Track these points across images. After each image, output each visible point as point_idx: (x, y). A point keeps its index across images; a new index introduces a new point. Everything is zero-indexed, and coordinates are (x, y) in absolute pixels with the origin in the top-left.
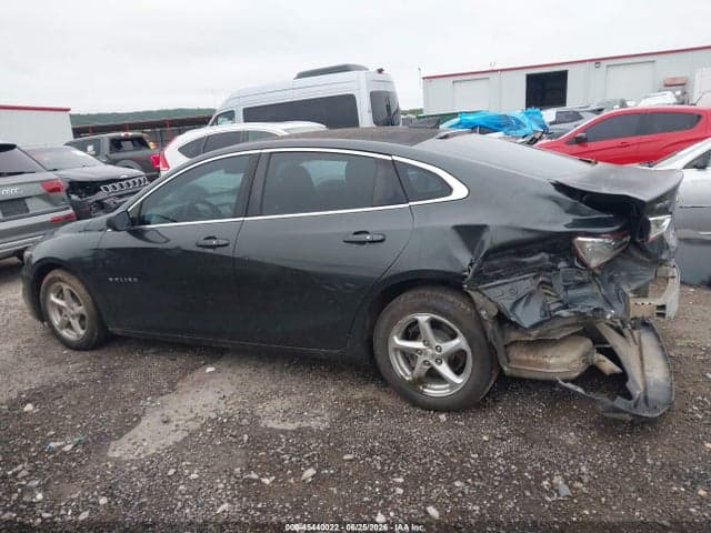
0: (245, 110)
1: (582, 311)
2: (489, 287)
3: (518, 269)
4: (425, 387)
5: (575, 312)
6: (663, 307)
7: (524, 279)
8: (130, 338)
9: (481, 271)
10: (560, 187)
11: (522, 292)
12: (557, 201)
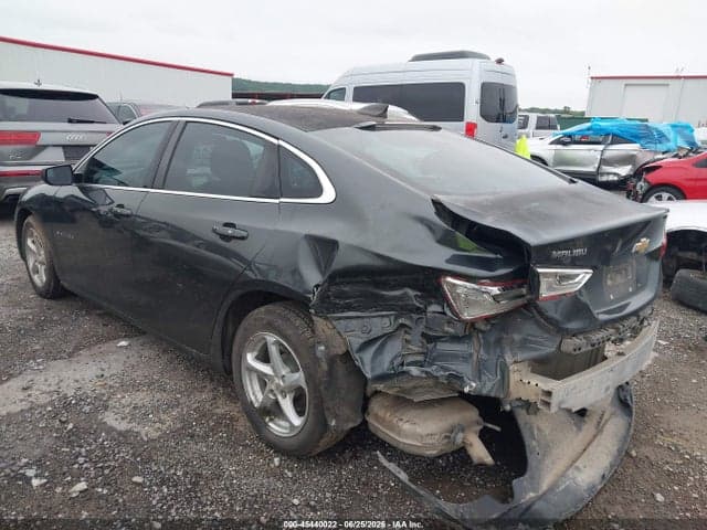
0: (355, 89)
1: (435, 374)
2: (340, 318)
3: (373, 303)
4: (271, 420)
5: (427, 373)
6: (549, 394)
7: (383, 316)
8: (76, 296)
9: (328, 297)
10: (439, 206)
11: (376, 332)
12: (430, 226)
